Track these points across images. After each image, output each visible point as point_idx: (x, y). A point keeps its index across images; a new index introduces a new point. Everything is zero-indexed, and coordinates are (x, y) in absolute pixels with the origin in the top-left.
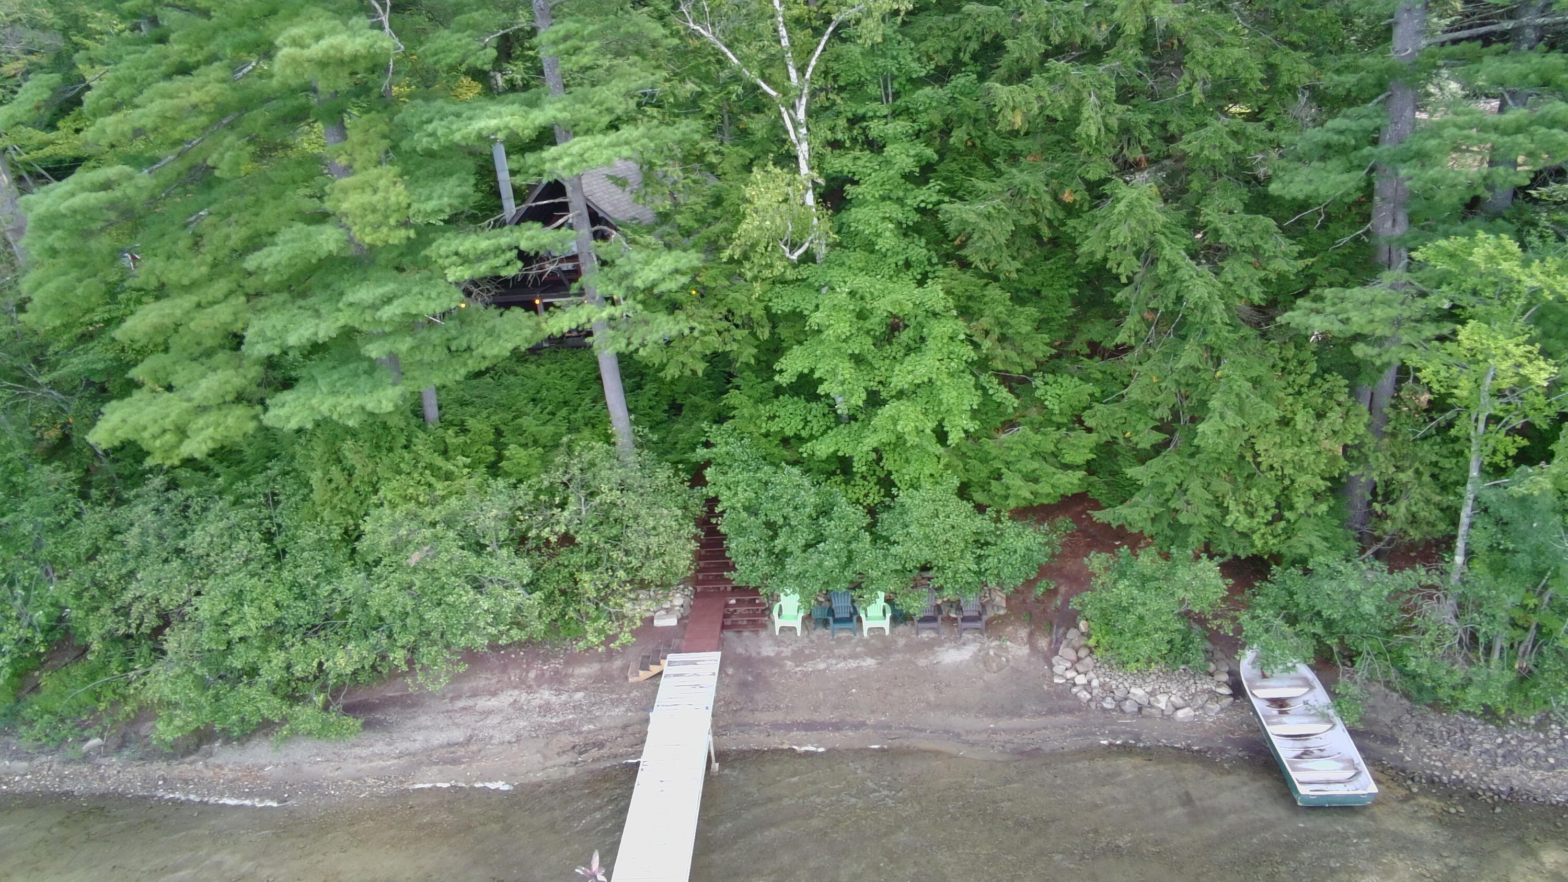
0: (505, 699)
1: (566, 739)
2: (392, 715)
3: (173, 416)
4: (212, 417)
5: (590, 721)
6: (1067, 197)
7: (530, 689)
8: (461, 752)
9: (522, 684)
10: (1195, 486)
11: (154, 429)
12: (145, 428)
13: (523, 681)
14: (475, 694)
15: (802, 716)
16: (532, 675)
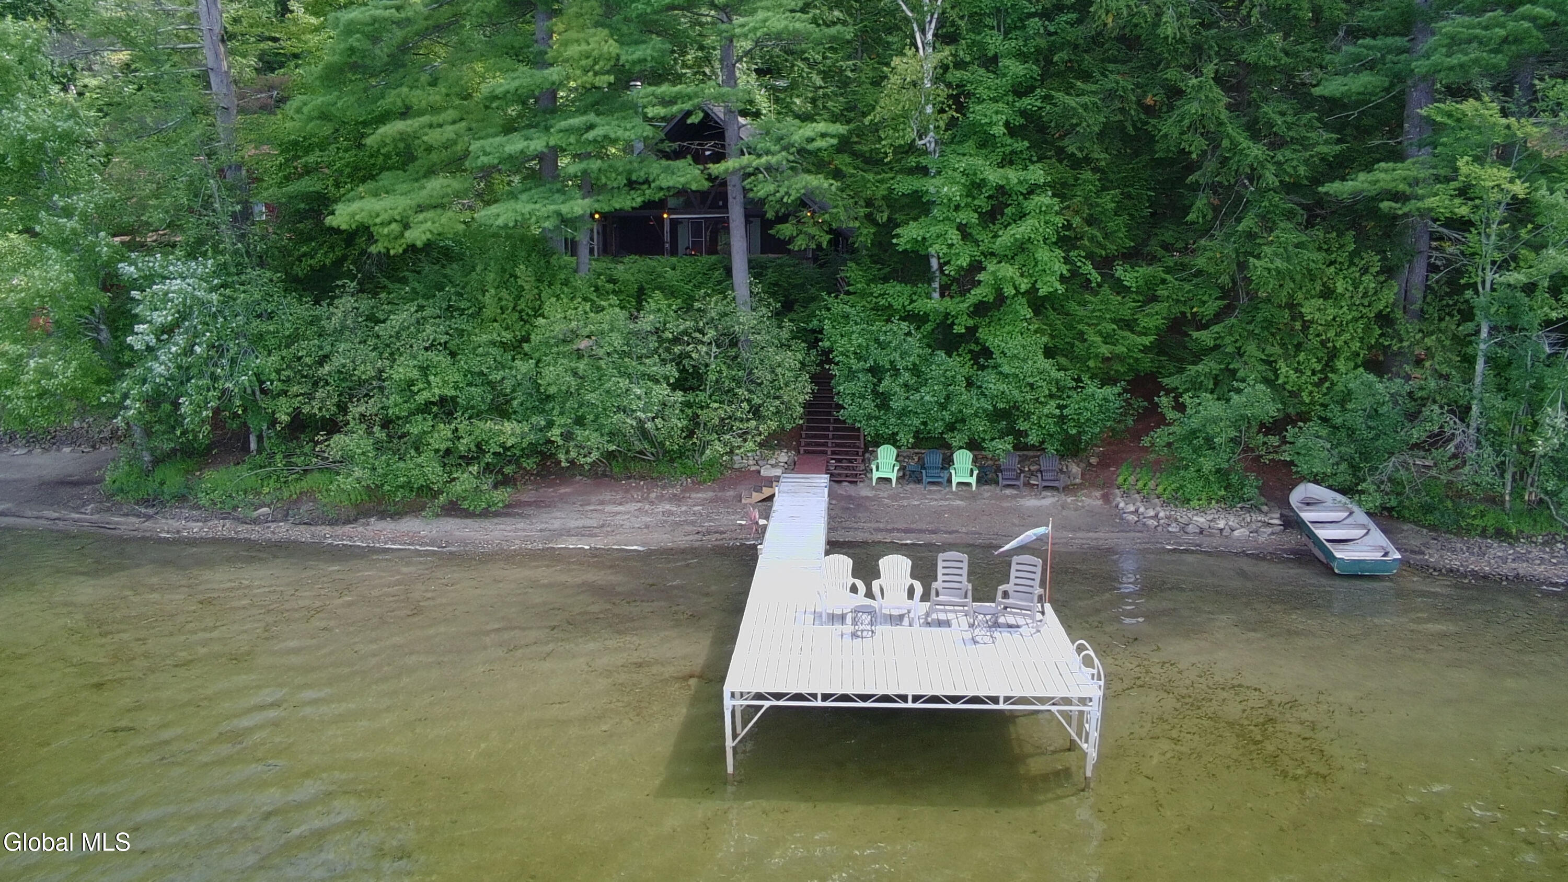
0: (632, 507)
1: (690, 528)
2: (529, 511)
3: (400, 209)
4: (430, 214)
5: (710, 521)
6: (1149, 101)
7: (652, 503)
8: (595, 531)
9: (644, 499)
10: (1251, 348)
11: (384, 217)
12: (378, 215)
13: (647, 498)
14: (602, 503)
15: (902, 526)
16: (653, 495)
